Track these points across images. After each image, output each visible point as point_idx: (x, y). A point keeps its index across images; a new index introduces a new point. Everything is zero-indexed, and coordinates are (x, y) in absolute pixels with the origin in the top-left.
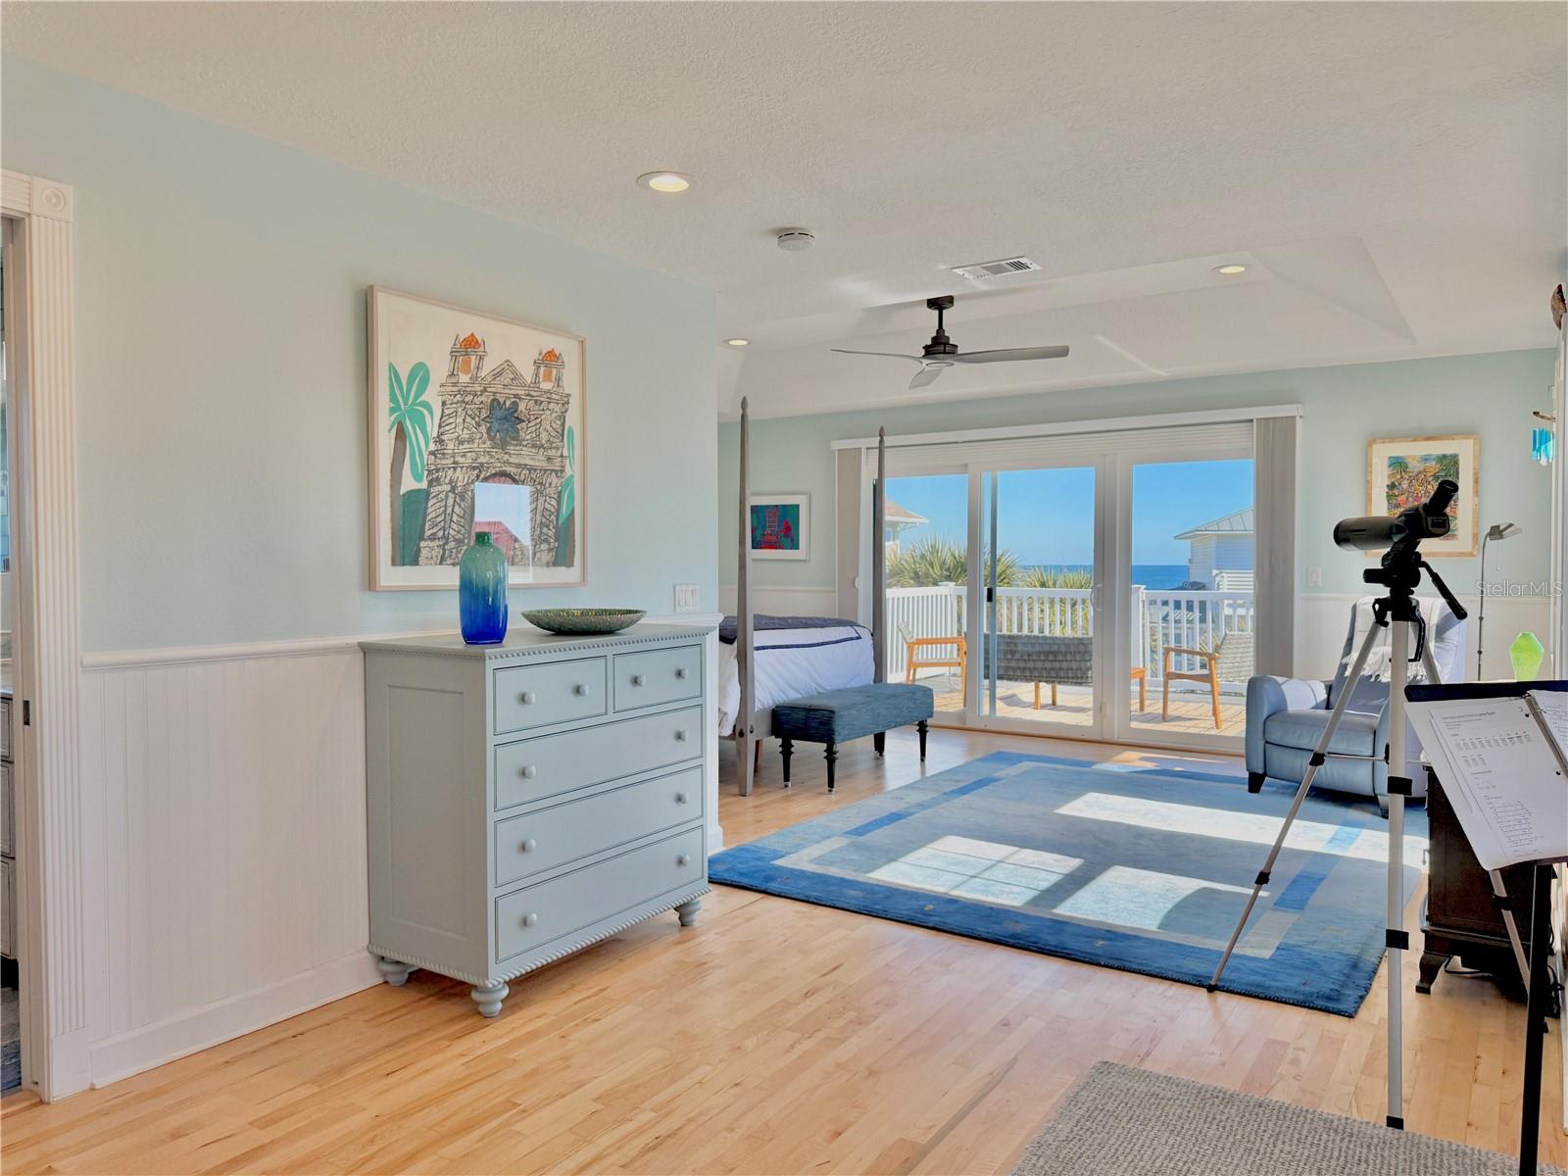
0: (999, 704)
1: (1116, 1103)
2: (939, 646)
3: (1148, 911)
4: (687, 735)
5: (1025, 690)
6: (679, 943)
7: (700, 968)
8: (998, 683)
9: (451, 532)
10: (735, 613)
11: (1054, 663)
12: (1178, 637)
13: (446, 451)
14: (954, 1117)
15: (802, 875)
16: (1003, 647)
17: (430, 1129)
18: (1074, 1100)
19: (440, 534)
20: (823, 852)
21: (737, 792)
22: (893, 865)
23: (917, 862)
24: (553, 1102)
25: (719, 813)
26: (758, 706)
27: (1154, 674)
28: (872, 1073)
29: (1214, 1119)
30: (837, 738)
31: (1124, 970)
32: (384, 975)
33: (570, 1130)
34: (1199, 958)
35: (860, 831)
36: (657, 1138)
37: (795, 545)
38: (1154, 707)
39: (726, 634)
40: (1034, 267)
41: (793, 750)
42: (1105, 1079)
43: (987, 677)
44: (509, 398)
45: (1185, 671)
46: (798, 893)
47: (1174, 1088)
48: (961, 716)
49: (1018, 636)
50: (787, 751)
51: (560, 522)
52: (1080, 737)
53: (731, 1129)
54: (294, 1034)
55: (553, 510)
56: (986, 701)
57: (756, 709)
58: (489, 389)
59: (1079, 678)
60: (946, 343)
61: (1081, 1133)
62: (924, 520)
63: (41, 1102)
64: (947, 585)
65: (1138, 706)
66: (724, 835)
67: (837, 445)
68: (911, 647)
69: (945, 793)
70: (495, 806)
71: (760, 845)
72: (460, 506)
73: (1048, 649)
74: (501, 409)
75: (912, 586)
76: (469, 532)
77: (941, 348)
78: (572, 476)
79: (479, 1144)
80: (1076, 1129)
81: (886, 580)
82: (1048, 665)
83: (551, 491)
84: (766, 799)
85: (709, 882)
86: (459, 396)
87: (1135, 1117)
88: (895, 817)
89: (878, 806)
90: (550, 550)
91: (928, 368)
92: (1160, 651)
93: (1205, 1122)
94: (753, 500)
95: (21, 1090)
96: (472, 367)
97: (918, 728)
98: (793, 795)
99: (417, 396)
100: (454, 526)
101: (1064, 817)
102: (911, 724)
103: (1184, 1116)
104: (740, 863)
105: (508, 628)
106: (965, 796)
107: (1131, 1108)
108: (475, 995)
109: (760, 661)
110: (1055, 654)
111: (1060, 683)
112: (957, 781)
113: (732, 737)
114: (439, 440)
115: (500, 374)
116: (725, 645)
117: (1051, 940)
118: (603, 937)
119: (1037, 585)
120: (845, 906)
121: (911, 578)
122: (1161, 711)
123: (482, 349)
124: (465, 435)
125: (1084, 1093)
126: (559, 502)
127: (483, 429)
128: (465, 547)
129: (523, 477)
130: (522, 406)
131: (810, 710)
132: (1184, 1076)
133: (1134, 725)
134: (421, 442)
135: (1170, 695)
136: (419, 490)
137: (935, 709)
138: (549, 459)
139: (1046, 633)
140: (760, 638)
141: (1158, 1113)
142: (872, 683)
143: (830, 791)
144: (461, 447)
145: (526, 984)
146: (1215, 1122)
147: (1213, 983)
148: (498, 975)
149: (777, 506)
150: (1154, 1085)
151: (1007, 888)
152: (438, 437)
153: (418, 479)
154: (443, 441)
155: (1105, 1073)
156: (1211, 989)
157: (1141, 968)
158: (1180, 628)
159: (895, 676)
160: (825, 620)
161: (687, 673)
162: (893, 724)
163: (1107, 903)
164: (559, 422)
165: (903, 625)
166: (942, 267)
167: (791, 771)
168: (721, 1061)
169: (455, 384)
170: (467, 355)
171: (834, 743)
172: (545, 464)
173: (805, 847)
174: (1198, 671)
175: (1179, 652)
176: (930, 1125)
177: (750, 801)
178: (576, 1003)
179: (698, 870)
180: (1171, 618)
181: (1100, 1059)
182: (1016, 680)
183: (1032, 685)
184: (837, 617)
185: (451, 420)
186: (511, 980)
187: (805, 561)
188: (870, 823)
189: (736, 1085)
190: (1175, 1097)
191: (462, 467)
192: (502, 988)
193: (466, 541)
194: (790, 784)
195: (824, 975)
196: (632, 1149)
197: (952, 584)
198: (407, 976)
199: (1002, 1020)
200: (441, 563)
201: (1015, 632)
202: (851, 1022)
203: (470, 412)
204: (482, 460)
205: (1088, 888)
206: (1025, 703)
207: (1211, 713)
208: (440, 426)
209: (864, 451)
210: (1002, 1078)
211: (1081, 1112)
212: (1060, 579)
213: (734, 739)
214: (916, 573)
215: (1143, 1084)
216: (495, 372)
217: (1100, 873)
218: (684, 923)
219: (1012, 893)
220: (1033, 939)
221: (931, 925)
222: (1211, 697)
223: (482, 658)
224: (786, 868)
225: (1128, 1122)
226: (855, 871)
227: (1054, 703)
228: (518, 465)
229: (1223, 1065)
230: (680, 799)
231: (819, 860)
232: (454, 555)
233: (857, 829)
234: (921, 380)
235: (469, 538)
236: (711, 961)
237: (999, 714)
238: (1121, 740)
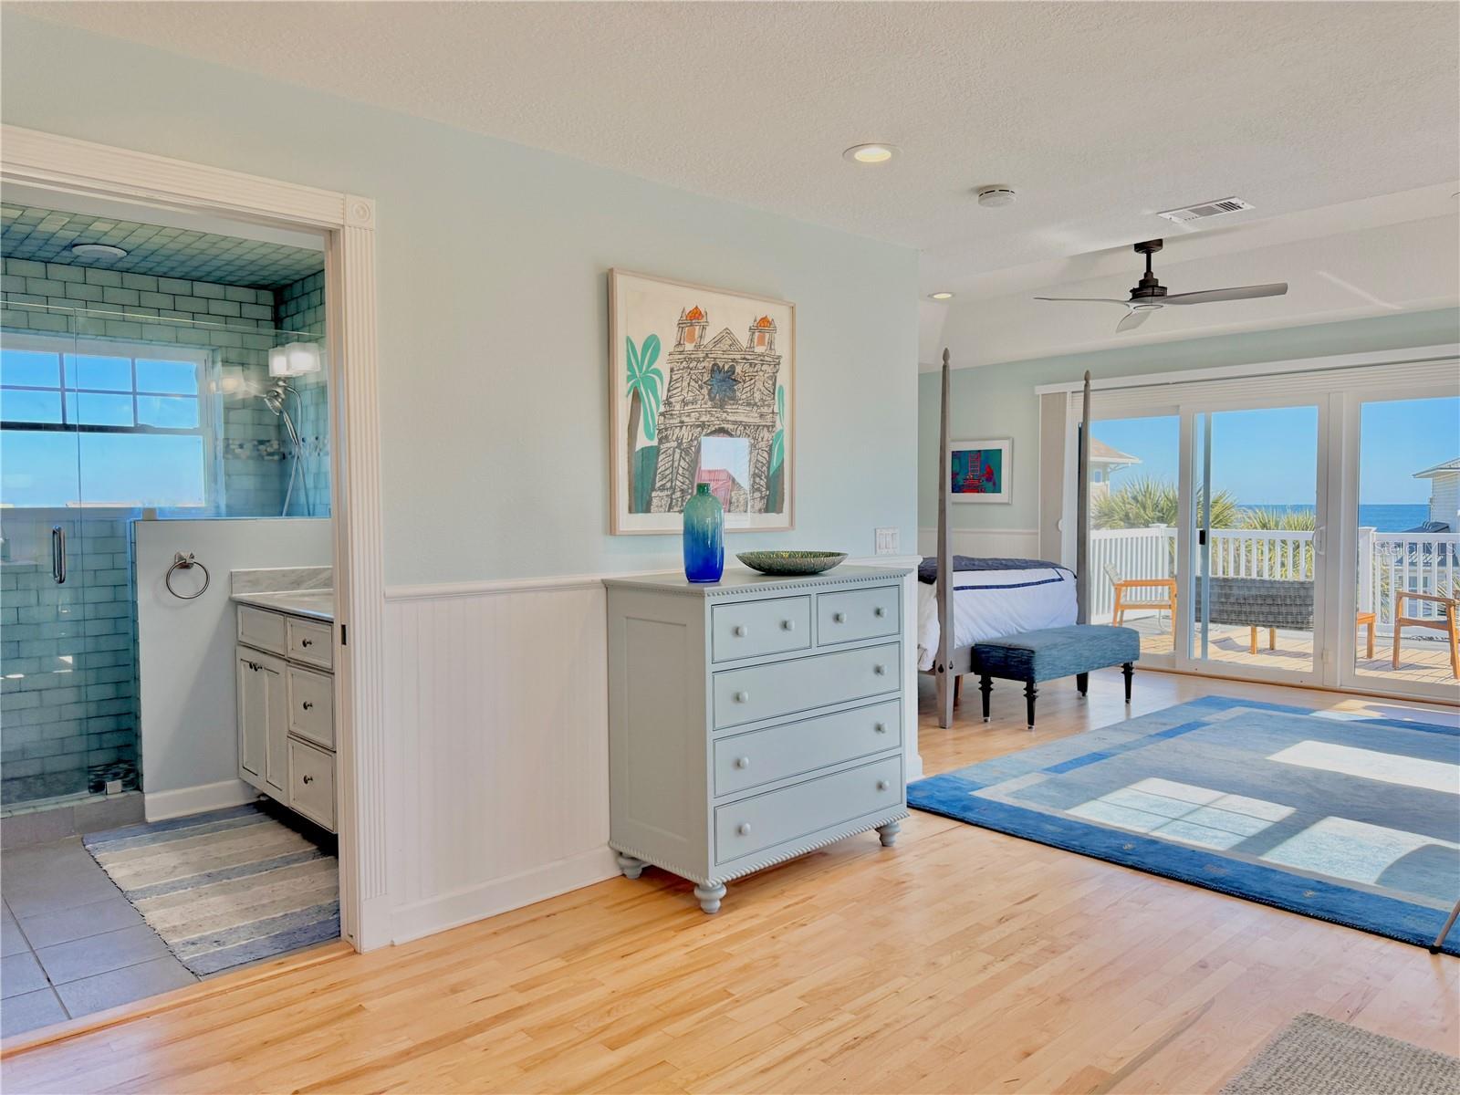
0: (1212, 648)
1: (1320, 1057)
2: (1149, 588)
3: (1366, 865)
4: (885, 669)
5: (1240, 634)
6: (878, 862)
7: (899, 886)
8: (1211, 626)
9: (678, 483)
10: (934, 553)
11: (1273, 608)
12: (1413, 581)
13: (674, 412)
14: (1144, 1052)
15: (1001, 807)
16: (1217, 590)
17: (657, 1007)
18: (1274, 1047)
19: (669, 485)
20: (1022, 787)
21: (938, 725)
22: (1092, 804)
23: (1118, 802)
24: (763, 995)
25: (919, 743)
26: (957, 643)
27: (1385, 619)
28: (1063, 1000)
29: (1431, 1085)
30: (1037, 677)
31: (1335, 923)
32: (622, 868)
33: (777, 1022)
34: (1421, 917)
35: (1059, 769)
36: (855, 1039)
37: (997, 489)
38: (1383, 653)
39: (925, 573)
40: (1247, 207)
41: (992, 686)
42: (1309, 1031)
43: (1198, 620)
44: (727, 362)
45: (1420, 617)
46: (995, 824)
47: (1387, 1048)
48: (1171, 658)
49: (1233, 579)
50: (986, 688)
51: (771, 473)
52: (1298, 683)
53: (925, 1039)
54: (548, 914)
55: (765, 462)
56: (1198, 644)
57: (955, 647)
58: (710, 356)
59: (1300, 624)
60: (1154, 284)
61: (1280, 1082)
62: (1137, 461)
63: (355, 952)
64: (1159, 527)
65: (1365, 653)
66: (923, 764)
67: (1041, 390)
68: (1118, 588)
69: (1150, 736)
70: (714, 726)
71: (957, 776)
72: (685, 460)
73: (1266, 593)
74: (720, 372)
75: (1121, 528)
76: (692, 483)
77: (1150, 291)
78: (782, 431)
79: (697, 1027)
80: (1274, 1078)
81: (1091, 522)
82: (1265, 609)
83: (763, 444)
84: (966, 732)
85: (908, 806)
86: (685, 361)
87: (1341, 1072)
88: (1096, 757)
89: (1082, 744)
90: (762, 498)
91: (1135, 312)
92: (1393, 595)
93: (1420, 1087)
94: (954, 446)
95: (340, 940)
96: (696, 336)
97: (1123, 670)
98: (992, 730)
99: (649, 366)
100: (680, 478)
101: (1278, 764)
102: (1116, 665)
103: (1396, 1079)
104: (938, 791)
105: (724, 568)
106: (1172, 740)
107: (1336, 1064)
108: (697, 892)
109: (959, 601)
110: (1273, 598)
111: (1278, 627)
112: (1165, 724)
113: (932, 672)
114: (668, 403)
115: (719, 341)
116: (925, 585)
117: (1257, 887)
118: (810, 850)
119: (1258, 526)
120: (1042, 840)
121: (1121, 520)
122: (1391, 658)
123: (704, 319)
124: (689, 398)
125: (1286, 1044)
126: (770, 454)
127: (705, 391)
128: (689, 497)
129: (738, 432)
130: (738, 369)
131: (1009, 649)
132: (1399, 1038)
133: (1359, 672)
134: (653, 406)
135: (1402, 642)
136: (652, 447)
137: (1141, 651)
138: (762, 416)
139: (1266, 577)
140: (959, 578)
141: (1367, 1072)
142: (1075, 624)
143: (1029, 728)
144: (686, 408)
145: (742, 886)
146: (1432, 1089)
147: (1436, 944)
148: (716, 877)
149: (979, 451)
150: (1364, 1043)
151: (1211, 833)
152: (667, 399)
153: (650, 436)
154: (671, 403)
155: (1309, 1025)
156: (1435, 951)
157: (1355, 922)
158: (1416, 571)
159: (1100, 617)
160: (1026, 561)
161: (885, 612)
162: (1096, 666)
163: (1319, 853)
164: (770, 382)
165: (1110, 567)
166: (1149, 212)
167: (991, 706)
168: (917, 974)
169: (681, 353)
170: (691, 325)
171: (1034, 682)
172: (758, 421)
173: (1003, 780)
174: (1436, 617)
175: (1413, 596)
176: (1120, 1056)
177: (949, 734)
178: (785, 908)
179: (897, 796)
180: (1406, 561)
181: (1304, 1011)
182: (1231, 623)
183: (1249, 629)
184: (1039, 559)
185: (678, 385)
186: (728, 881)
187: (1007, 504)
188: (1070, 762)
189: (930, 997)
190: (1387, 1057)
191: (687, 426)
192: (720, 889)
193: (690, 491)
194: (989, 719)
195: (1018, 904)
196: (832, 1046)
197: (1163, 526)
198: (640, 871)
199: (1200, 961)
200: (669, 511)
201: (1231, 575)
202: (1043, 949)
203: (694, 377)
204: (704, 418)
205: (1299, 837)
206: (1240, 647)
207: (1449, 662)
208: (669, 391)
209: (1069, 395)
210: (1198, 1018)
211: (1281, 1061)
212: (1284, 520)
213: (934, 674)
214: (1127, 515)
215: (1352, 1041)
216: (716, 340)
217: (1314, 823)
218: (884, 843)
219: (1216, 837)
220: (1236, 885)
221: (1129, 863)
222: (1448, 644)
223: (701, 595)
224: (985, 800)
225: (1333, 1077)
226: (1053, 806)
227: (1272, 648)
228: (735, 422)
229: (1445, 1030)
230: (879, 728)
231: (1017, 795)
232: (680, 503)
233: (1056, 766)
234: (1128, 323)
235: (692, 488)
236: (910, 881)
237: (1210, 657)
238: (1343, 688)
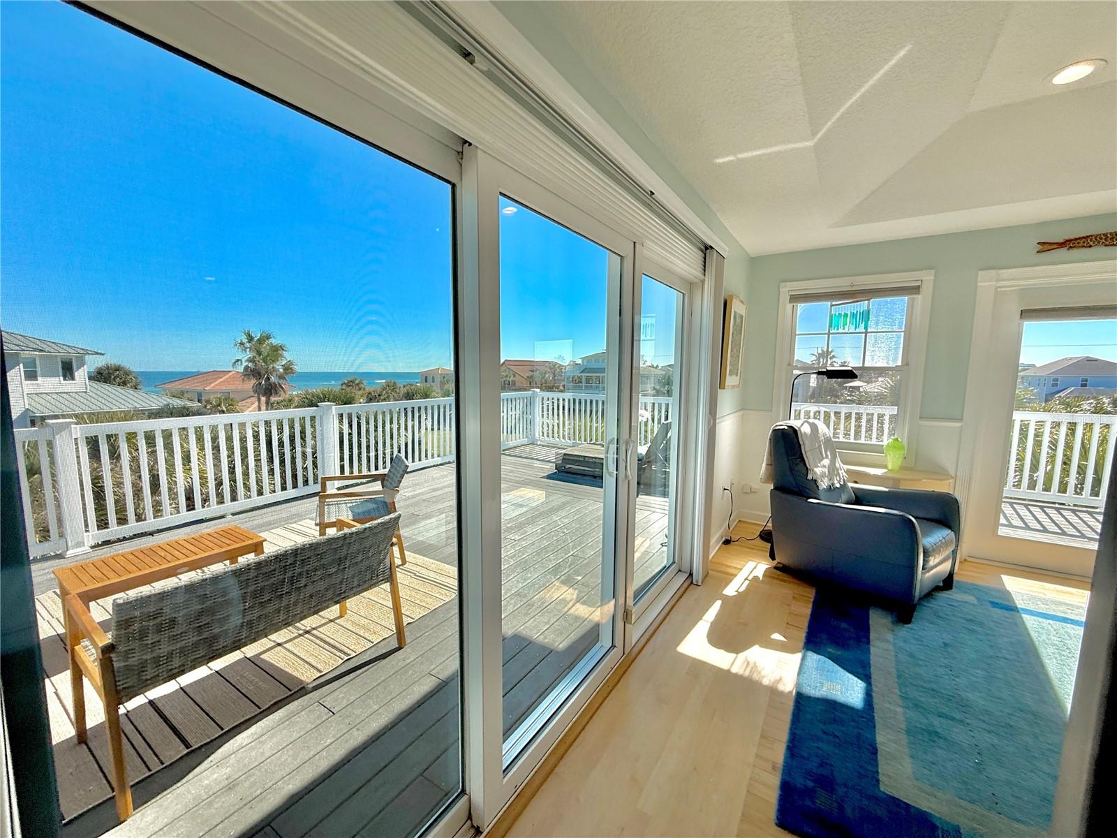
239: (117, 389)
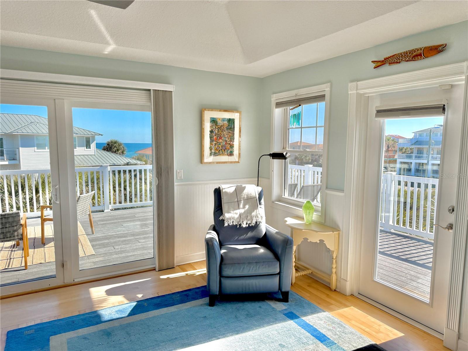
52: (47, 287)
239: (113, 155)
